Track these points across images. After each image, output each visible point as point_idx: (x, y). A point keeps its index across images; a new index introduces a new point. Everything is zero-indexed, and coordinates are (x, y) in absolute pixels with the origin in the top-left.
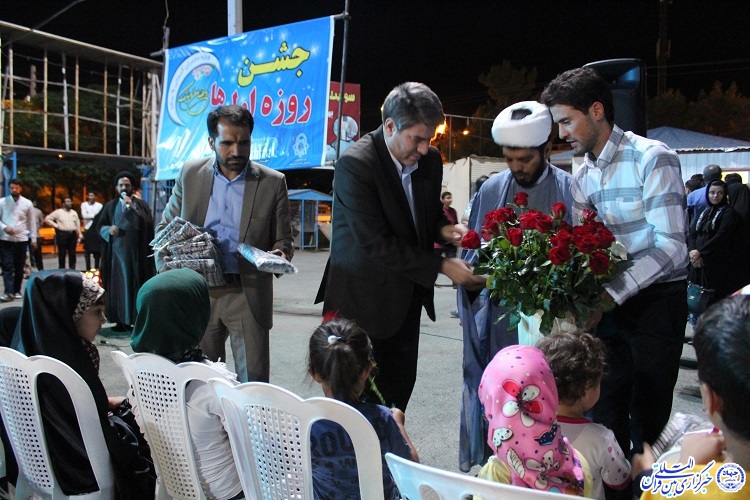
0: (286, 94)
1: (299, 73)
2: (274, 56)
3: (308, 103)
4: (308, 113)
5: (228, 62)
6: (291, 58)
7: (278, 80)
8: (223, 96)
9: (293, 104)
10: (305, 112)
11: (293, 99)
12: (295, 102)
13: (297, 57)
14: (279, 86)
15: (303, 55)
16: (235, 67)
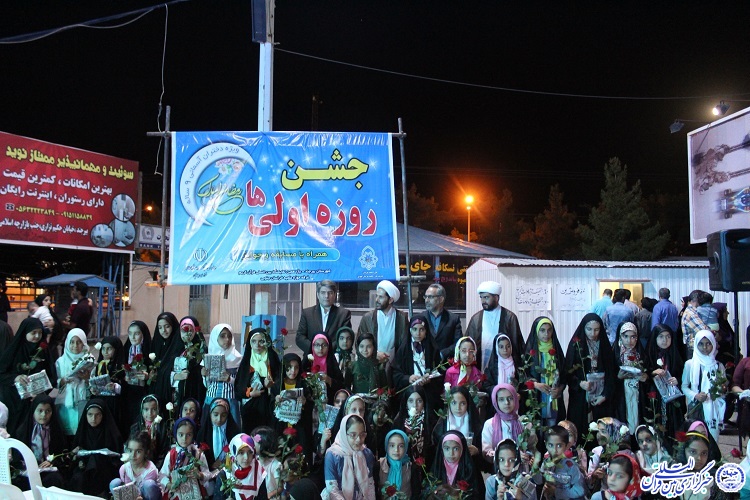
0: (347, 204)
1: (359, 185)
2: (325, 162)
3: (372, 216)
4: (373, 225)
5: (264, 159)
6: (347, 168)
7: (335, 189)
8: (262, 195)
9: (355, 215)
10: (370, 225)
11: (355, 211)
12: (358, 214)
13: (355, 168)
14: (336, 195)
15: (362, 168)
16: (277, 167)
